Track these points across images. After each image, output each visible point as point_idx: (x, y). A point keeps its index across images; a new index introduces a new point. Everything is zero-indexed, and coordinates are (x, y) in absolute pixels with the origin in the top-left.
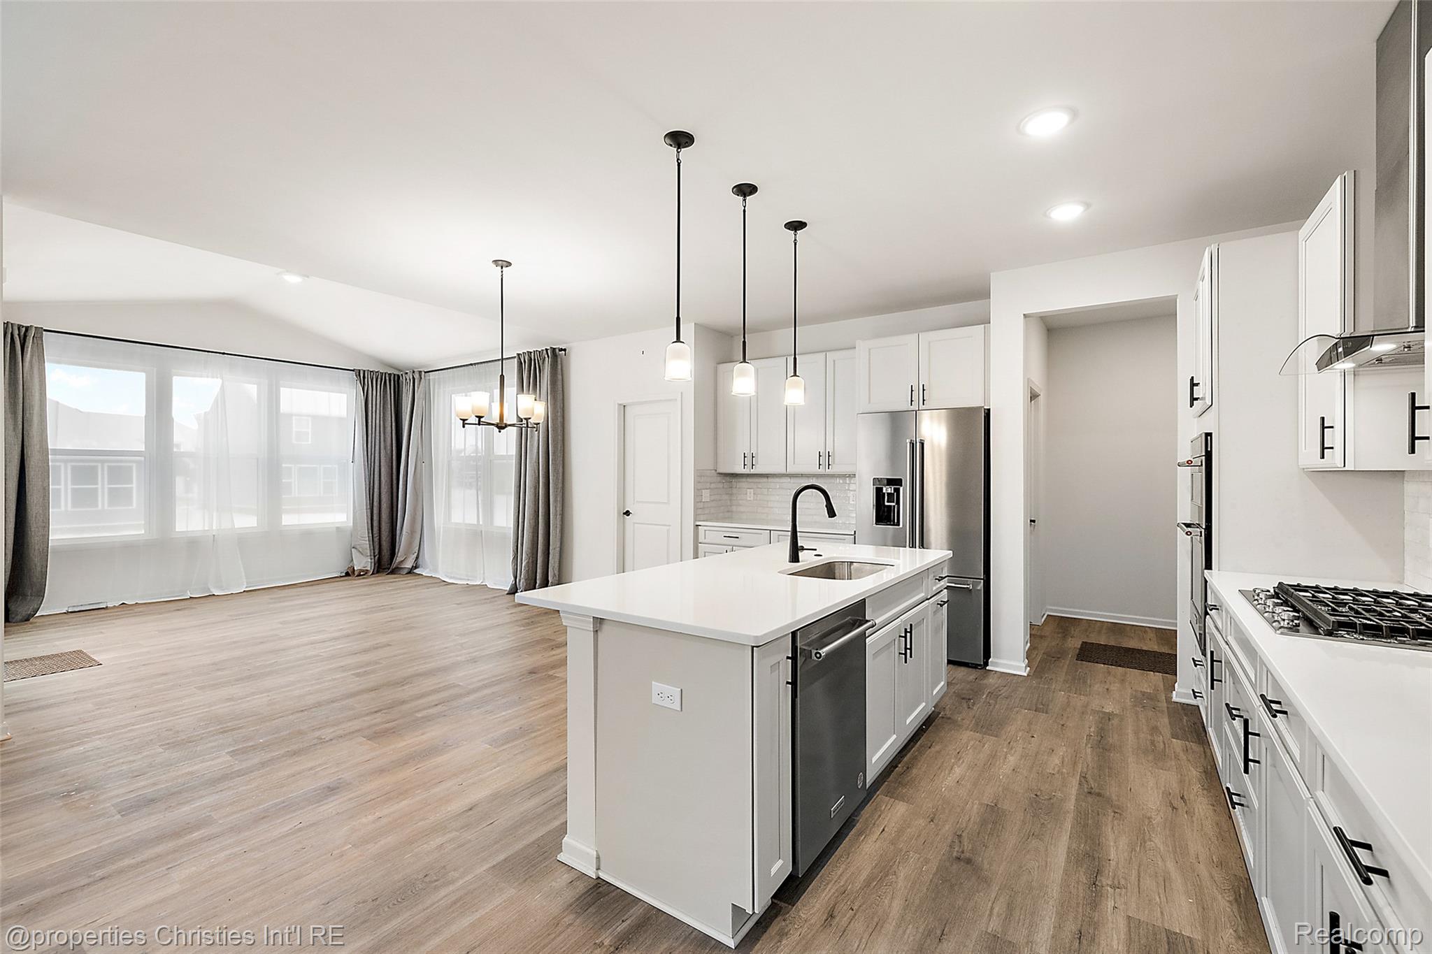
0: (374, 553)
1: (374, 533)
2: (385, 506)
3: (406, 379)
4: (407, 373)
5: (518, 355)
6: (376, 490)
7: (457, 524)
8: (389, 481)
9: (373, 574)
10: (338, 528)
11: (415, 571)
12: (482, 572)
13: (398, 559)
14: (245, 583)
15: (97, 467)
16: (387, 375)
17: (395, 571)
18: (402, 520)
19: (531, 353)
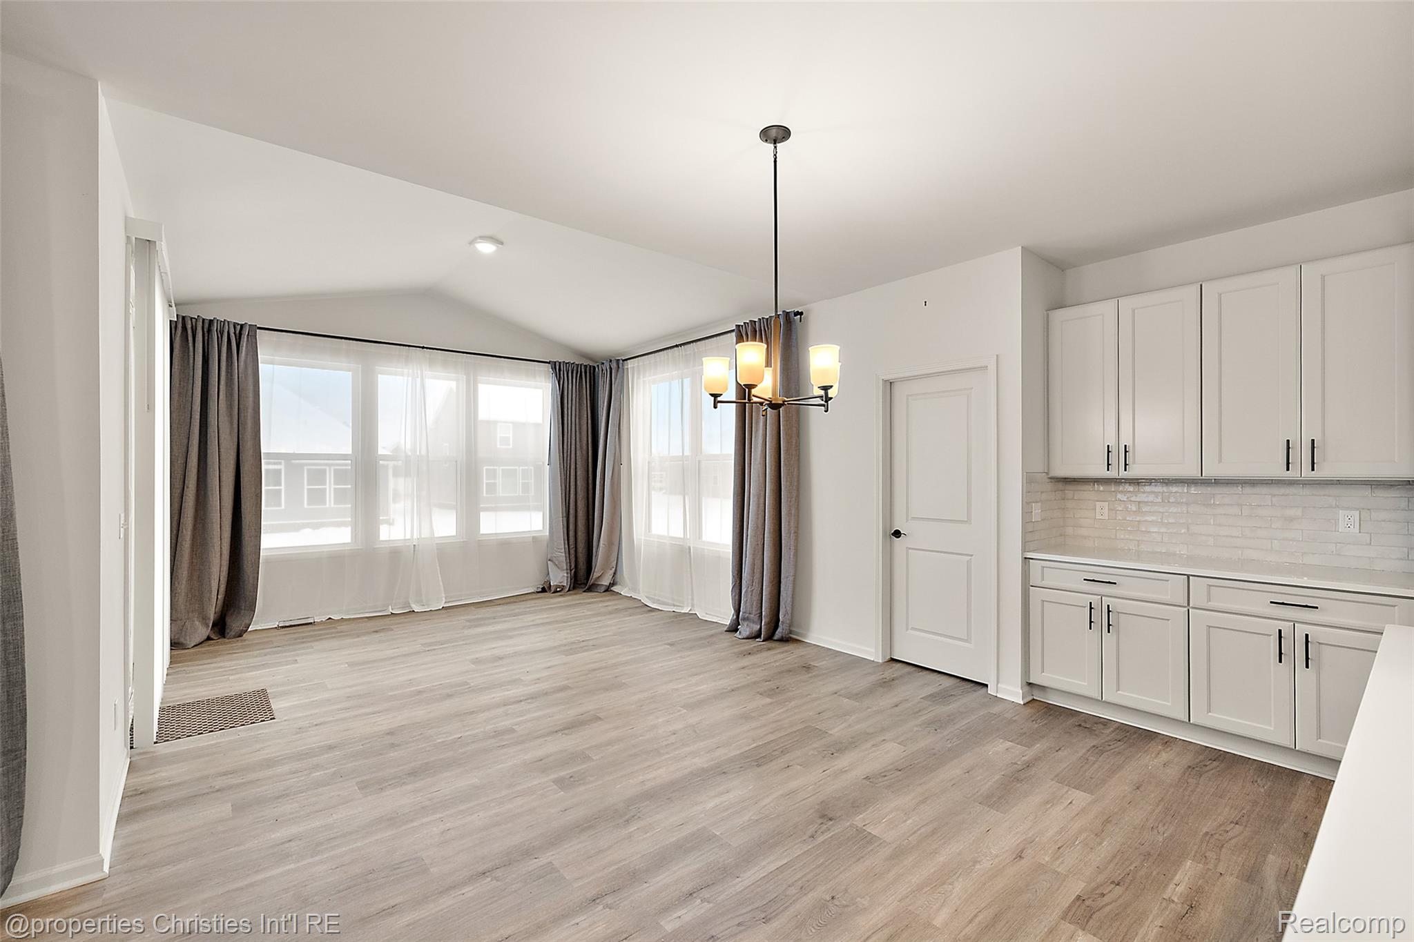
0: (570, 566)
1: (570, 543)
2: (581, 514)
3: (602, 370)
4: (603, 363)
5: (738, 326)
6: (572, 496)
7: (659, 537)
8: (585, 485)
9: (569, 590)
10: (534, 538)
11: (612, 589)
12: (690, 597)
13: (596, 574)
14: (444, 599)
15: (325, 470)
16: (583, 367)
17: (591, 588)
18: (599, 530)
19: (755, 322)
